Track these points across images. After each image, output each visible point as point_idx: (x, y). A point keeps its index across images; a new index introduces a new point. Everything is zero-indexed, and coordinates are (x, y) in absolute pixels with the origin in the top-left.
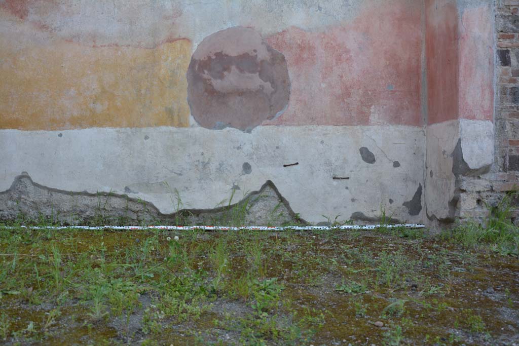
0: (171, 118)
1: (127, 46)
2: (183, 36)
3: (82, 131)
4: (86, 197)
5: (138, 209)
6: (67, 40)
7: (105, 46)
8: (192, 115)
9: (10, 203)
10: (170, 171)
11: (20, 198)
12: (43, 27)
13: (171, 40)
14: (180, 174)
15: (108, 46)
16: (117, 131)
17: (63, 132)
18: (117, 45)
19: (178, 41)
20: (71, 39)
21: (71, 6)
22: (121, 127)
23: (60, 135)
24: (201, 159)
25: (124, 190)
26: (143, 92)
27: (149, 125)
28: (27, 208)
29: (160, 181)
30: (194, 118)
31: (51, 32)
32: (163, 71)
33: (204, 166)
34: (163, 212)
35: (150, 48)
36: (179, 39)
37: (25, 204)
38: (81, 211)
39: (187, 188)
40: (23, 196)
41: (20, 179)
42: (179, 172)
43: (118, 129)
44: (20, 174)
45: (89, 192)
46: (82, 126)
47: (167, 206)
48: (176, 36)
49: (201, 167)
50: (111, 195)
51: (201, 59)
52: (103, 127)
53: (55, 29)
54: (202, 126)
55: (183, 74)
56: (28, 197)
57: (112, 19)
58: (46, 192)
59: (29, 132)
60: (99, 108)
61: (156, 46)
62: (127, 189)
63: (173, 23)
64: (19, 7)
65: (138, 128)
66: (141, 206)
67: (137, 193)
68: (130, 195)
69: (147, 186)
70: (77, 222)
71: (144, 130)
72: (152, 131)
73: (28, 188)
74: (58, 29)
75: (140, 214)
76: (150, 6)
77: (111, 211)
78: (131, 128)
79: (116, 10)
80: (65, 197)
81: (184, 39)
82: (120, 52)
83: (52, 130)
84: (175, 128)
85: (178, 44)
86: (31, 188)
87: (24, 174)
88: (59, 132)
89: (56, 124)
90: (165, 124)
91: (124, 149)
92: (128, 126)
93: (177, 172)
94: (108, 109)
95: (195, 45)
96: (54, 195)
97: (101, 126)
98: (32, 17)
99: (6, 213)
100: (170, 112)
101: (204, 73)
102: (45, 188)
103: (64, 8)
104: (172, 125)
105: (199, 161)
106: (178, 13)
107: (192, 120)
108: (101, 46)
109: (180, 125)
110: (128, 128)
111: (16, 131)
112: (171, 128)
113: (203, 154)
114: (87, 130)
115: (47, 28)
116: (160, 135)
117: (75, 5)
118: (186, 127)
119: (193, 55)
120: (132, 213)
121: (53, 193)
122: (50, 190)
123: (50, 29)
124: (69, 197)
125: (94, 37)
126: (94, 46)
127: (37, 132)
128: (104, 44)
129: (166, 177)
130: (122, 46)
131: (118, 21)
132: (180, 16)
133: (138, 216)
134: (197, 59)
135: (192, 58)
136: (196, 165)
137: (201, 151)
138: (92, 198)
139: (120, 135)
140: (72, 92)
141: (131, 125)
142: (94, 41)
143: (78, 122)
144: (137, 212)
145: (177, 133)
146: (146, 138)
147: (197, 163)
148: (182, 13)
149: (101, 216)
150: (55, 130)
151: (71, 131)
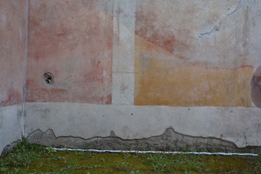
0: (243, 103)
1: (222, 68)
2: (249, 65)
3: (200, 107)
4: (201, 139)
5: (226, 145)
6: (193, 64)
7: (211, 68)
8: (253, 102)
9: (162, 141)
10: (243, 127)
11: (167, 139)
12: (181, 58)
13: (243, 66)
14: (247, 129)
15: (213, 68)
16: (217, 108)
17: (190, 108)
18: (217, 68)
19: (247, 67)
20: (194, 64)
21: (195, 48)
22: (219, 106)
23: (189, 109)
24: (257, 123)
25: (220, 136)
26: (230, 90)
27: (233, 106)
28: (170, 144)
29: (237, 132)
30: (254, 103)
31: (185, 60)
32: (239, 81)
33: (259, 126)
34: (238, 146)
35: (233, 70)
36: (247, 66)
37: (169, 141)
38: (198, 146)
39: (250, 136)
40: (169, 138)
41: (167, 130)
42: (247, 128)
43: (218, 107)
44: (168, 127)
45: (203, 136)
46: (200, 105)
47: (240, 144)
48: (246, 65)
49: (257, 126)
50: (214, 138)
51: (258, 76)
52: (210, 106)
53: (187, 59)
54: (258, 107)
55: (249, 82)
56: (172, 138)
57: (215, 55)
58: (181, 136)
59: (173, 107)
60: (208, 97)
61: (236, 69)
62: (221, 135)
63: (245, 58)
64: (170, 48)
65: (227, 107)
66: (227, 143)
67: (226, 137)
68: (223, 138)
69: (231, 134)
70: (196, 151)
71: (230, 108)
72: (234, 109)
73: (172, 134)
74: (189, 59)
75: (226, 147)
76: (233, 50)
77: (213, 145)
78: (224, 107)
79: (217, 51)
80: (190, 139)
81: (249, 66)
82: (219, 71)
83: (185, 107)
84: (245, 108)
85: (247, 68)
86: (173, 134)
87: (170, 127)
88: (189, 108)
89: (187, 104)
90: (240, 106)
91: (220, 117)
92: (223, 106)
93: (246, 128)
94: (213, 98)
95: (255, 69)
96: (185, 138)
97: (210, 105)
98: (176, 53)
99: (160, 146)
100: (243, 100)
101: (259, 82)
102: (181, 134)
103: (191, 49)
104: (244, 106)
105: (256, 123)
106: (247, 54)
107: (253, 104)
108: (210, 68)
109: (248, 106)
110: (222, 107)
111: (167, 106)
112: (243, 108)
113: (258, 120)
114: (203, 107)
115: (183, 58)
116: (238, 110)
117: (197, 48)
118: (250, 107)
119: (254, 74)
120: (223, 147)
121: (184, 137)
122: (183, 135)
123: (185, 59)
124: (192, 139)
125: (206, 63)
126: (206, 68)
127: (178, 107)
128: (211, 67)
129: (241, 130)
130: (220, 68)
131: (218, 56)
132: (247, 55)
133: (226, 148)
134: (256, 76)
135: (254, 75)
136: (255, 125)
137: (258, 118)
138: (204, 139)
139: (218, 110)
140: (195, 89)
141: (224, 106)
142: (206, 65)
143: (198, 103)
144: (225, 146)
145: (246, 110)
146: (231, 112)
147: (255, 124)
148: (248, 54)
149: (208, 148)
150: (187, 107)
151: (195, 107)
